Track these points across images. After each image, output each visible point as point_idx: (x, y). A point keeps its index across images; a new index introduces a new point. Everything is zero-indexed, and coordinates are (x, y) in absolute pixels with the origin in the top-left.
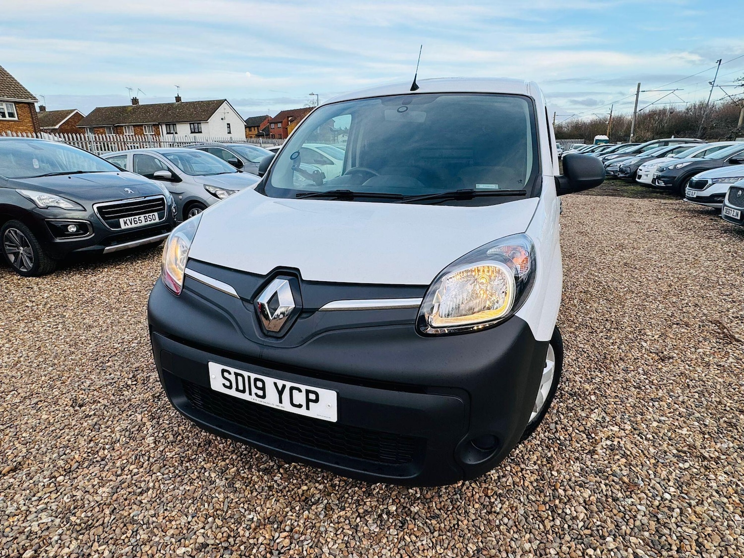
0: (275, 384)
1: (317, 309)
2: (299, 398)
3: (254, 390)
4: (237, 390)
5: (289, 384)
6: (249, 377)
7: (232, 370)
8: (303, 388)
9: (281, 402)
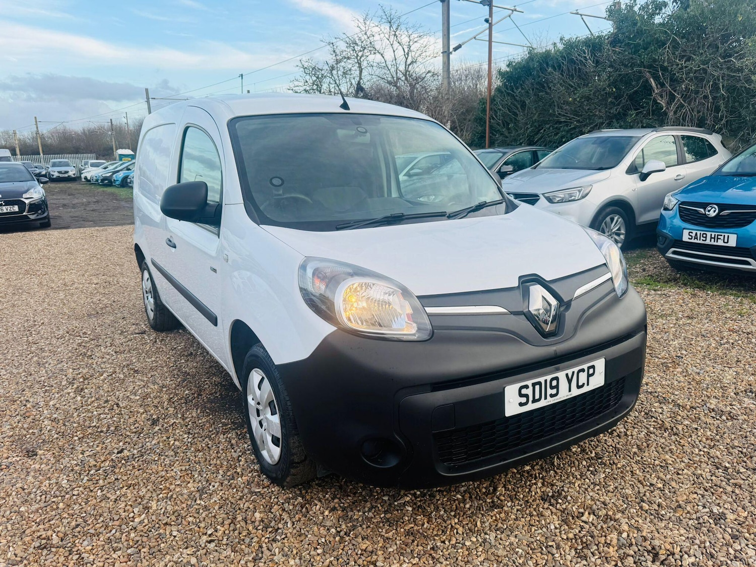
0: (567, 375)
1: (571, 300)
2: (583, 377)
3: (550, 391)
4: (534, 401)
5: (576, 369)
6: (546, 381)
7: (529, 383)
8: (585, 367)
9: (570, 391)
